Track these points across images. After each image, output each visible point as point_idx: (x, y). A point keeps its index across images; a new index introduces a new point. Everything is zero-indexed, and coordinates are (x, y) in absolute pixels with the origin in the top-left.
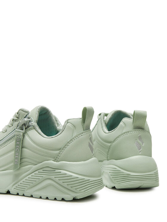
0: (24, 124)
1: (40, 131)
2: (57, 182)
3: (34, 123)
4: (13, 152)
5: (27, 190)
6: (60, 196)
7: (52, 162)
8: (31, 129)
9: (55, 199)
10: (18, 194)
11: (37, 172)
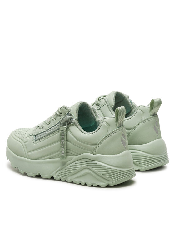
0: (67, 121)
1: (80, 127)
2: (97, 173)
3: (75, 120)
4: (59, 143)
5: (68, 177)
6: (96, 183)
7: (89, 154)
8: (72, 125)
9: (92, 186)
10: (60, 180)
11: (77, 162)
